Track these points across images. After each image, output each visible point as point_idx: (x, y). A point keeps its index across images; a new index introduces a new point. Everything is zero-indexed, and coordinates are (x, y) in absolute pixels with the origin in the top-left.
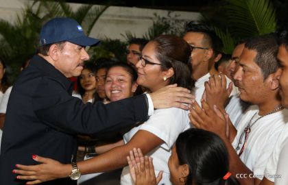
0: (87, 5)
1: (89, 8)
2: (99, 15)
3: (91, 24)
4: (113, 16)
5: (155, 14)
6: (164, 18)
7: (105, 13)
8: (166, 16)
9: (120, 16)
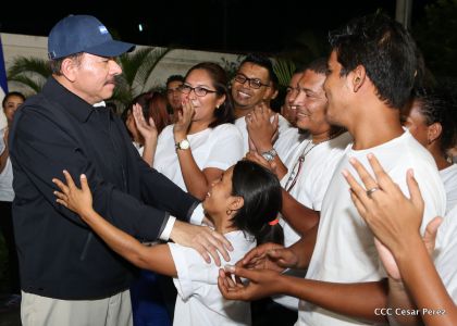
0: (146, 47)
1: (148, 51)
2: (159, 58)
3: (149, 68)
4: (175, 60)
5: (223, 59)
6: (233, 64)
7: (166, 56)
8: (235, 61)
9: (182, 60)
